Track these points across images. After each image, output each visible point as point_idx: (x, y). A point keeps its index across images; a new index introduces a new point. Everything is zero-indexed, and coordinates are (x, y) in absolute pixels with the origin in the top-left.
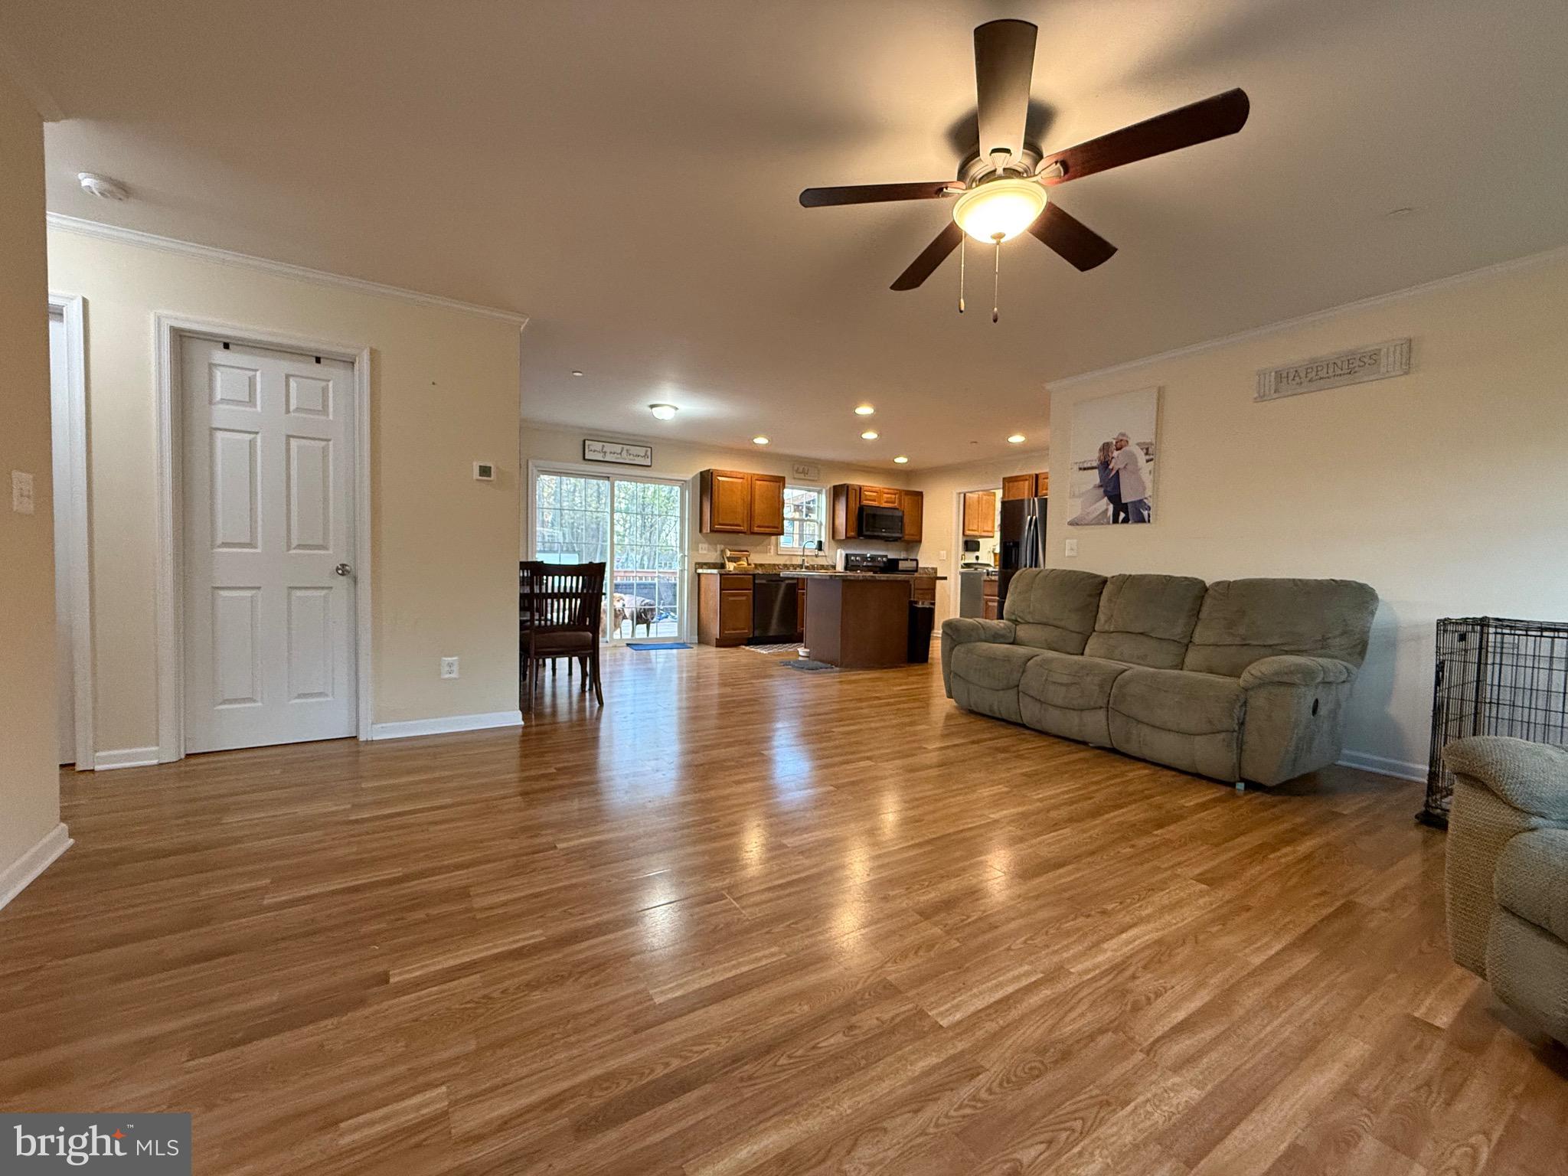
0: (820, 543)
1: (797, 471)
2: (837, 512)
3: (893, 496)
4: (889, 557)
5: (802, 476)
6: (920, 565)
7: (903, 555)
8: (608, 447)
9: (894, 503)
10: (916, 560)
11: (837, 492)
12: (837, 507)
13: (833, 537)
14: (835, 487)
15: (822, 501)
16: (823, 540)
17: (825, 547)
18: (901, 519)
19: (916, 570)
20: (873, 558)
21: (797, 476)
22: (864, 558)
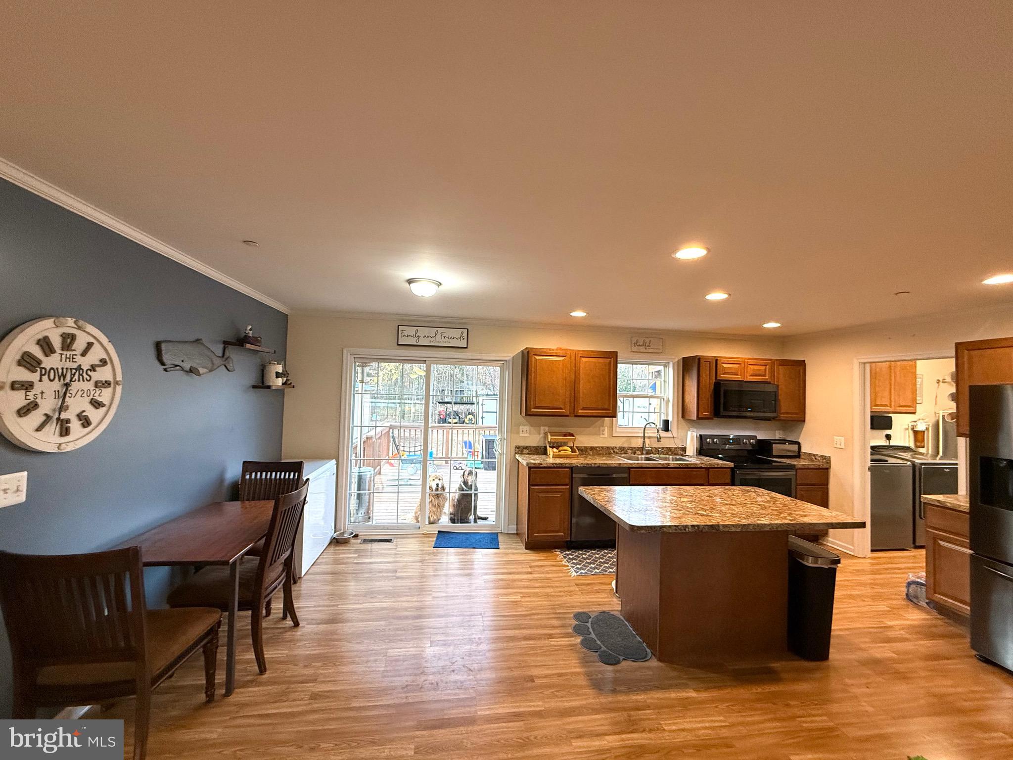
0: (666, 423)
1: (636, 344)
2: (687, 388)
3: (763, 367)
4: (759, 438)
5: (642, 349)
6: (803, 450)
7: (778, 435)
8: (423, 332)
9: (765, 376)
10: (799, 444)
11: (687, 365)
12: (687, 383)
13: (683, 417)
14: (685, 360)
15: (669, 375)
16: (670, 419)
17: (673, 426)
18: (776, 394)
19: (798, 455)
20: (737, 440)
21: (635, 349)
22: (725, 439)
